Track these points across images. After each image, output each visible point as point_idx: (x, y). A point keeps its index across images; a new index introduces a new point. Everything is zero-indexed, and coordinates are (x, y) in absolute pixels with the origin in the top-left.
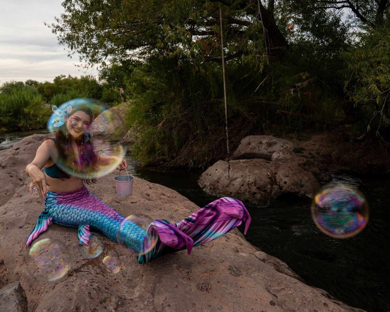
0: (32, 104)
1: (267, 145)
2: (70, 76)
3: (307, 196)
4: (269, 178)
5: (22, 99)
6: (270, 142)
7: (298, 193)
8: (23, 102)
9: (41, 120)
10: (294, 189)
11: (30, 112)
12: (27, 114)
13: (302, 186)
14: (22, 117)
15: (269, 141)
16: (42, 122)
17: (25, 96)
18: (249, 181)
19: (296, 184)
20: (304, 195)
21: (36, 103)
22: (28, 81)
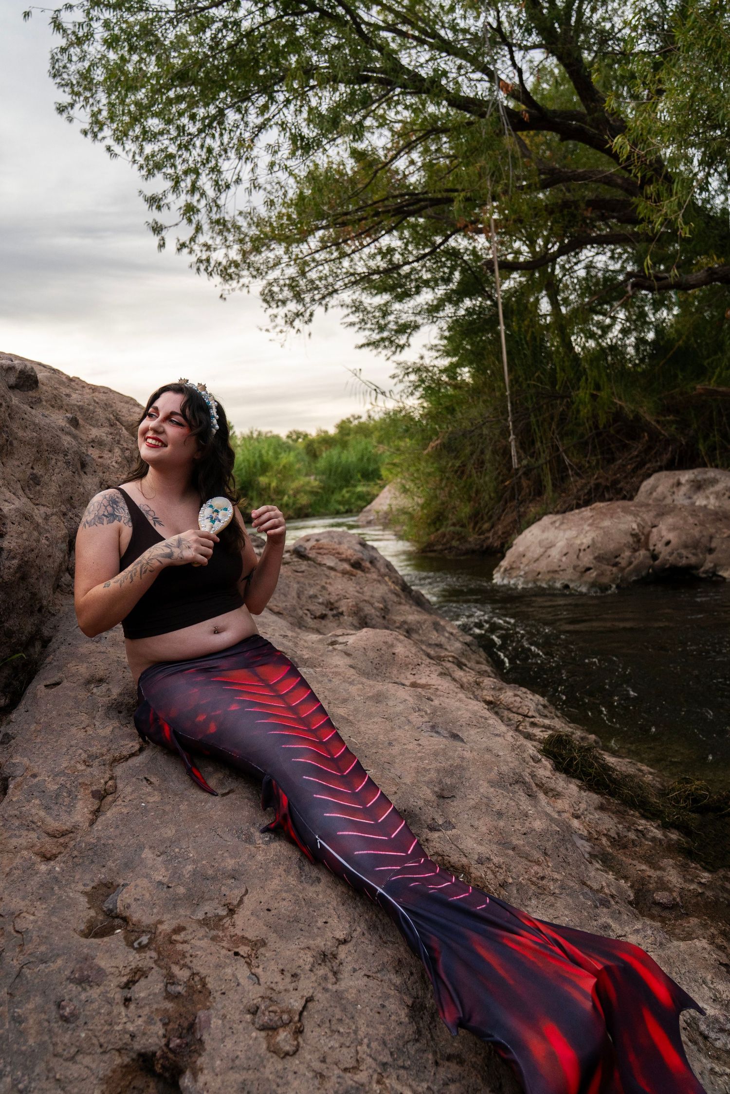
0: (275, 467)
1: (692, 486)
2: (370, 417)
3: (720, 576)
4: (633, 535)
5: (256, 458)
6: (699, 478)
7: (696, 567)
8: (259, 463)
9: (291, 501)
10: (687, 558)
11: (270, 484)
12: (264, 489)
13: (711, 551)
14: (254, 494)
15: (696, 476)
16: (294, 504)
17: (264, 452)
18: (582, 543)
19: (694, 545)
20: (714, 574)
21: (284, 467)
22: (291, 433)
